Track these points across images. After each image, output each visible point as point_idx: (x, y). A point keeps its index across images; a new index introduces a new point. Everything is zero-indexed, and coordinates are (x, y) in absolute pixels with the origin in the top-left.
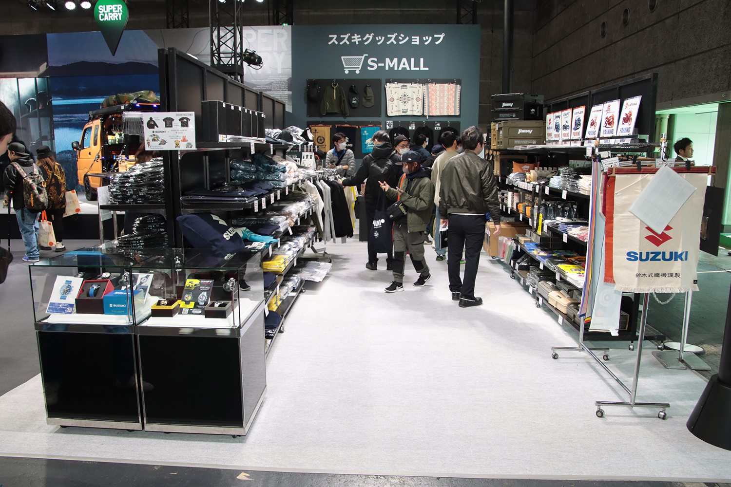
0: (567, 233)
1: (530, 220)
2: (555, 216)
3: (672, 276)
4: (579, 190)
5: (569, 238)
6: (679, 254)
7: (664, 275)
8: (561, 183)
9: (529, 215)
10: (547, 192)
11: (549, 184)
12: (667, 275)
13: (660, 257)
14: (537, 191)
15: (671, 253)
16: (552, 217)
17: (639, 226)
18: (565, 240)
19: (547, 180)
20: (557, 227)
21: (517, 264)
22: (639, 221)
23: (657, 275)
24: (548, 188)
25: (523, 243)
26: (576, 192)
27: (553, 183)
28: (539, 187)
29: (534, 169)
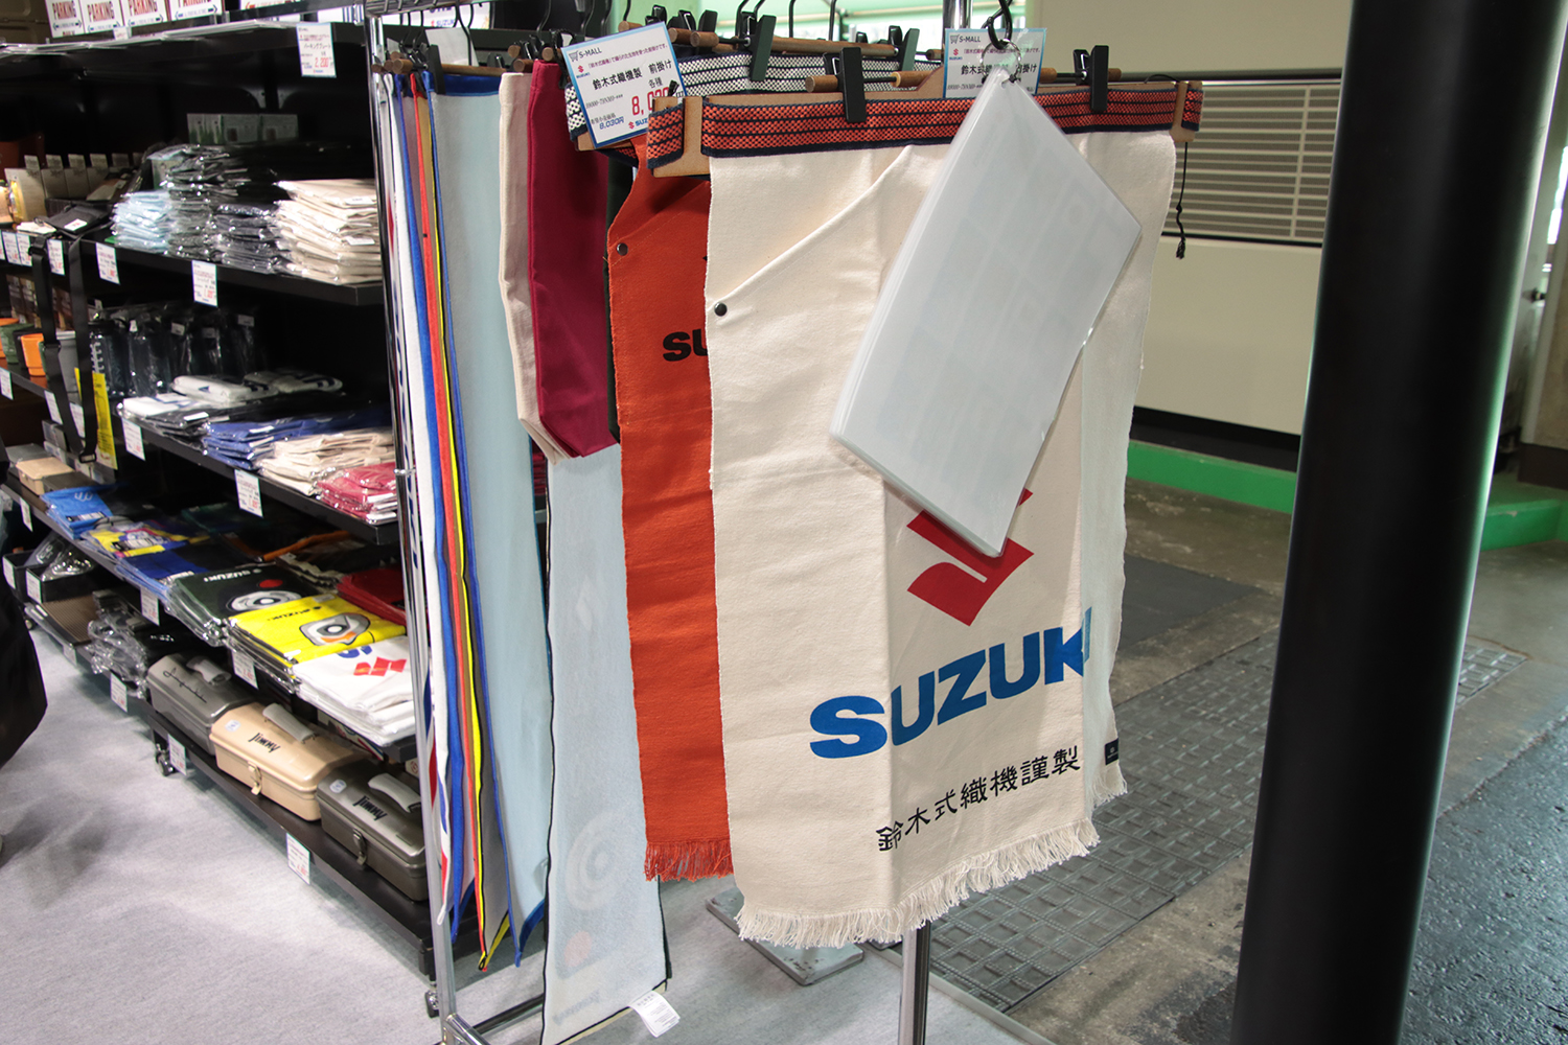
0: (255, 472)
1: (50, 398)
2: (168, 371)
3: (1040, 774)
4: (286, 261)
5: (271, 494)
6: (1066, 638)
7: (1006, 778)
8: (175, 227)
9: (42, 372)
10: (108, 270)
11: (108, 232)
12: (1020, 775)
13: (981, 683)
14: (58, 267)
15: (1030, 642)
16: (153, 377)
17: (876, 520)
18: (249, 498)
19: (97, 214)
20: (196, 440)
21: (30, 577)
22: (876, 491)
23: (974, 793)
24: (111, 251)
25: (38, 489)
26: (269, 268)
27: (131, 228)
28: (65, 249)
29: (21, 165)
